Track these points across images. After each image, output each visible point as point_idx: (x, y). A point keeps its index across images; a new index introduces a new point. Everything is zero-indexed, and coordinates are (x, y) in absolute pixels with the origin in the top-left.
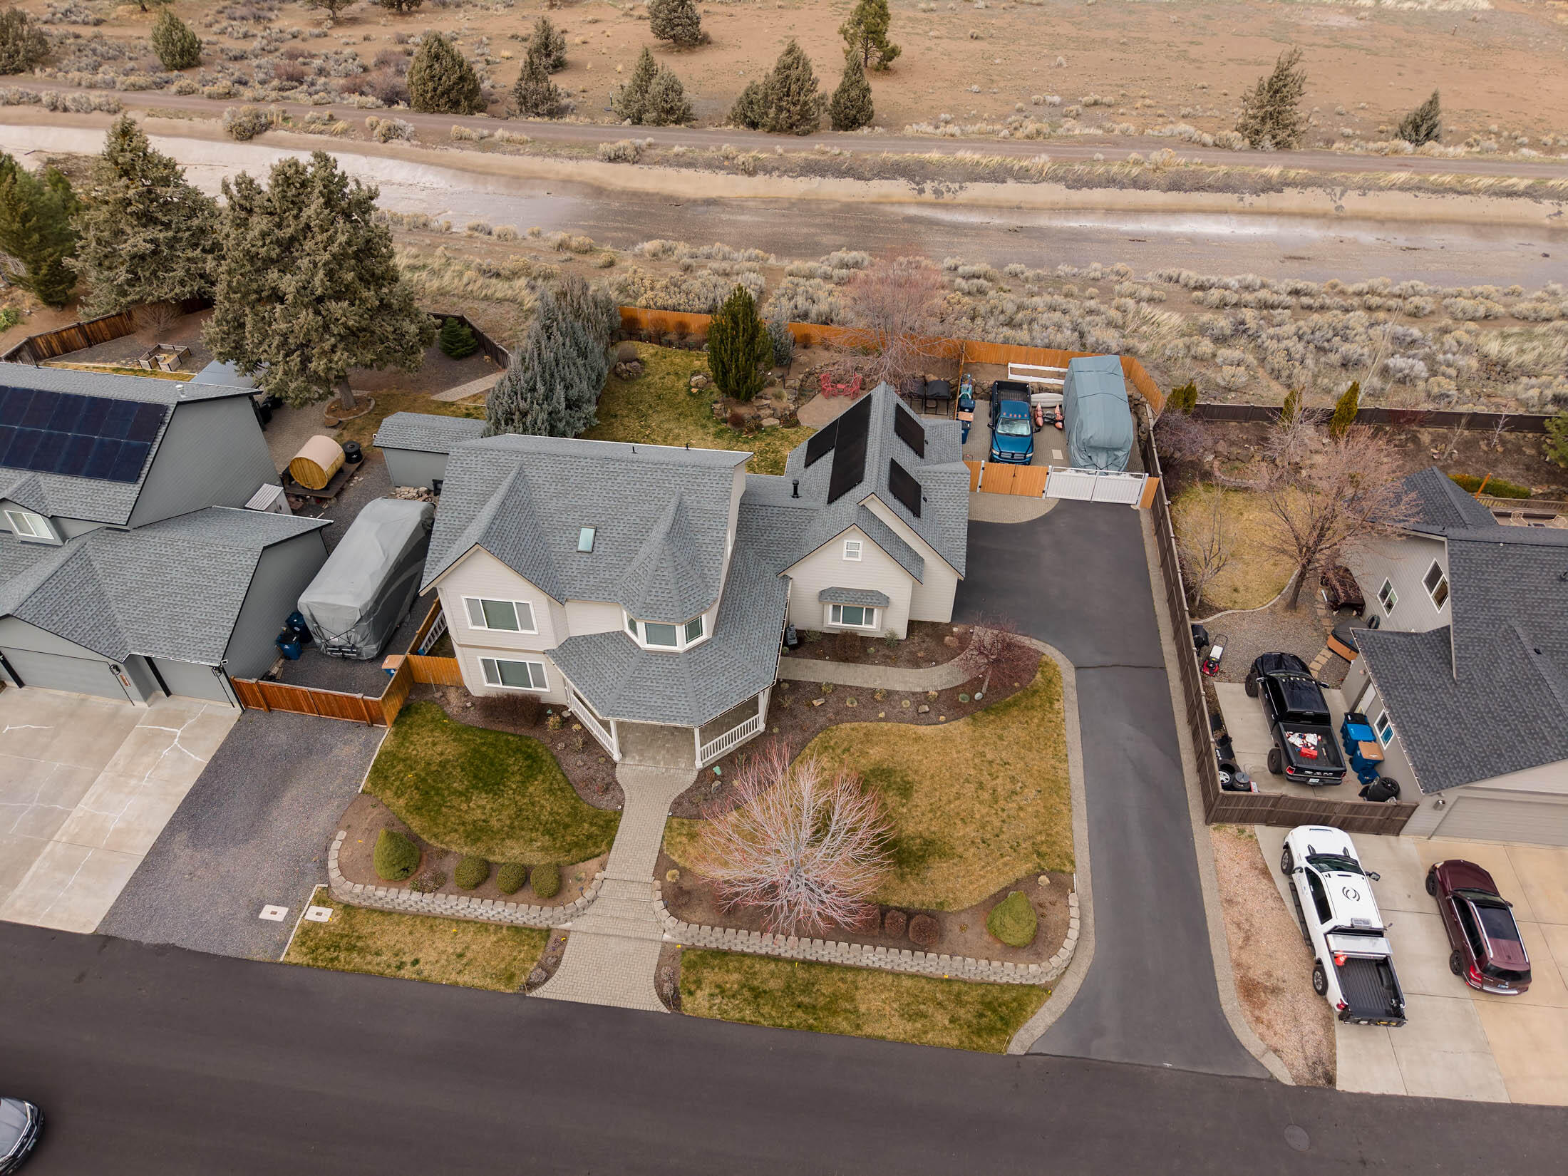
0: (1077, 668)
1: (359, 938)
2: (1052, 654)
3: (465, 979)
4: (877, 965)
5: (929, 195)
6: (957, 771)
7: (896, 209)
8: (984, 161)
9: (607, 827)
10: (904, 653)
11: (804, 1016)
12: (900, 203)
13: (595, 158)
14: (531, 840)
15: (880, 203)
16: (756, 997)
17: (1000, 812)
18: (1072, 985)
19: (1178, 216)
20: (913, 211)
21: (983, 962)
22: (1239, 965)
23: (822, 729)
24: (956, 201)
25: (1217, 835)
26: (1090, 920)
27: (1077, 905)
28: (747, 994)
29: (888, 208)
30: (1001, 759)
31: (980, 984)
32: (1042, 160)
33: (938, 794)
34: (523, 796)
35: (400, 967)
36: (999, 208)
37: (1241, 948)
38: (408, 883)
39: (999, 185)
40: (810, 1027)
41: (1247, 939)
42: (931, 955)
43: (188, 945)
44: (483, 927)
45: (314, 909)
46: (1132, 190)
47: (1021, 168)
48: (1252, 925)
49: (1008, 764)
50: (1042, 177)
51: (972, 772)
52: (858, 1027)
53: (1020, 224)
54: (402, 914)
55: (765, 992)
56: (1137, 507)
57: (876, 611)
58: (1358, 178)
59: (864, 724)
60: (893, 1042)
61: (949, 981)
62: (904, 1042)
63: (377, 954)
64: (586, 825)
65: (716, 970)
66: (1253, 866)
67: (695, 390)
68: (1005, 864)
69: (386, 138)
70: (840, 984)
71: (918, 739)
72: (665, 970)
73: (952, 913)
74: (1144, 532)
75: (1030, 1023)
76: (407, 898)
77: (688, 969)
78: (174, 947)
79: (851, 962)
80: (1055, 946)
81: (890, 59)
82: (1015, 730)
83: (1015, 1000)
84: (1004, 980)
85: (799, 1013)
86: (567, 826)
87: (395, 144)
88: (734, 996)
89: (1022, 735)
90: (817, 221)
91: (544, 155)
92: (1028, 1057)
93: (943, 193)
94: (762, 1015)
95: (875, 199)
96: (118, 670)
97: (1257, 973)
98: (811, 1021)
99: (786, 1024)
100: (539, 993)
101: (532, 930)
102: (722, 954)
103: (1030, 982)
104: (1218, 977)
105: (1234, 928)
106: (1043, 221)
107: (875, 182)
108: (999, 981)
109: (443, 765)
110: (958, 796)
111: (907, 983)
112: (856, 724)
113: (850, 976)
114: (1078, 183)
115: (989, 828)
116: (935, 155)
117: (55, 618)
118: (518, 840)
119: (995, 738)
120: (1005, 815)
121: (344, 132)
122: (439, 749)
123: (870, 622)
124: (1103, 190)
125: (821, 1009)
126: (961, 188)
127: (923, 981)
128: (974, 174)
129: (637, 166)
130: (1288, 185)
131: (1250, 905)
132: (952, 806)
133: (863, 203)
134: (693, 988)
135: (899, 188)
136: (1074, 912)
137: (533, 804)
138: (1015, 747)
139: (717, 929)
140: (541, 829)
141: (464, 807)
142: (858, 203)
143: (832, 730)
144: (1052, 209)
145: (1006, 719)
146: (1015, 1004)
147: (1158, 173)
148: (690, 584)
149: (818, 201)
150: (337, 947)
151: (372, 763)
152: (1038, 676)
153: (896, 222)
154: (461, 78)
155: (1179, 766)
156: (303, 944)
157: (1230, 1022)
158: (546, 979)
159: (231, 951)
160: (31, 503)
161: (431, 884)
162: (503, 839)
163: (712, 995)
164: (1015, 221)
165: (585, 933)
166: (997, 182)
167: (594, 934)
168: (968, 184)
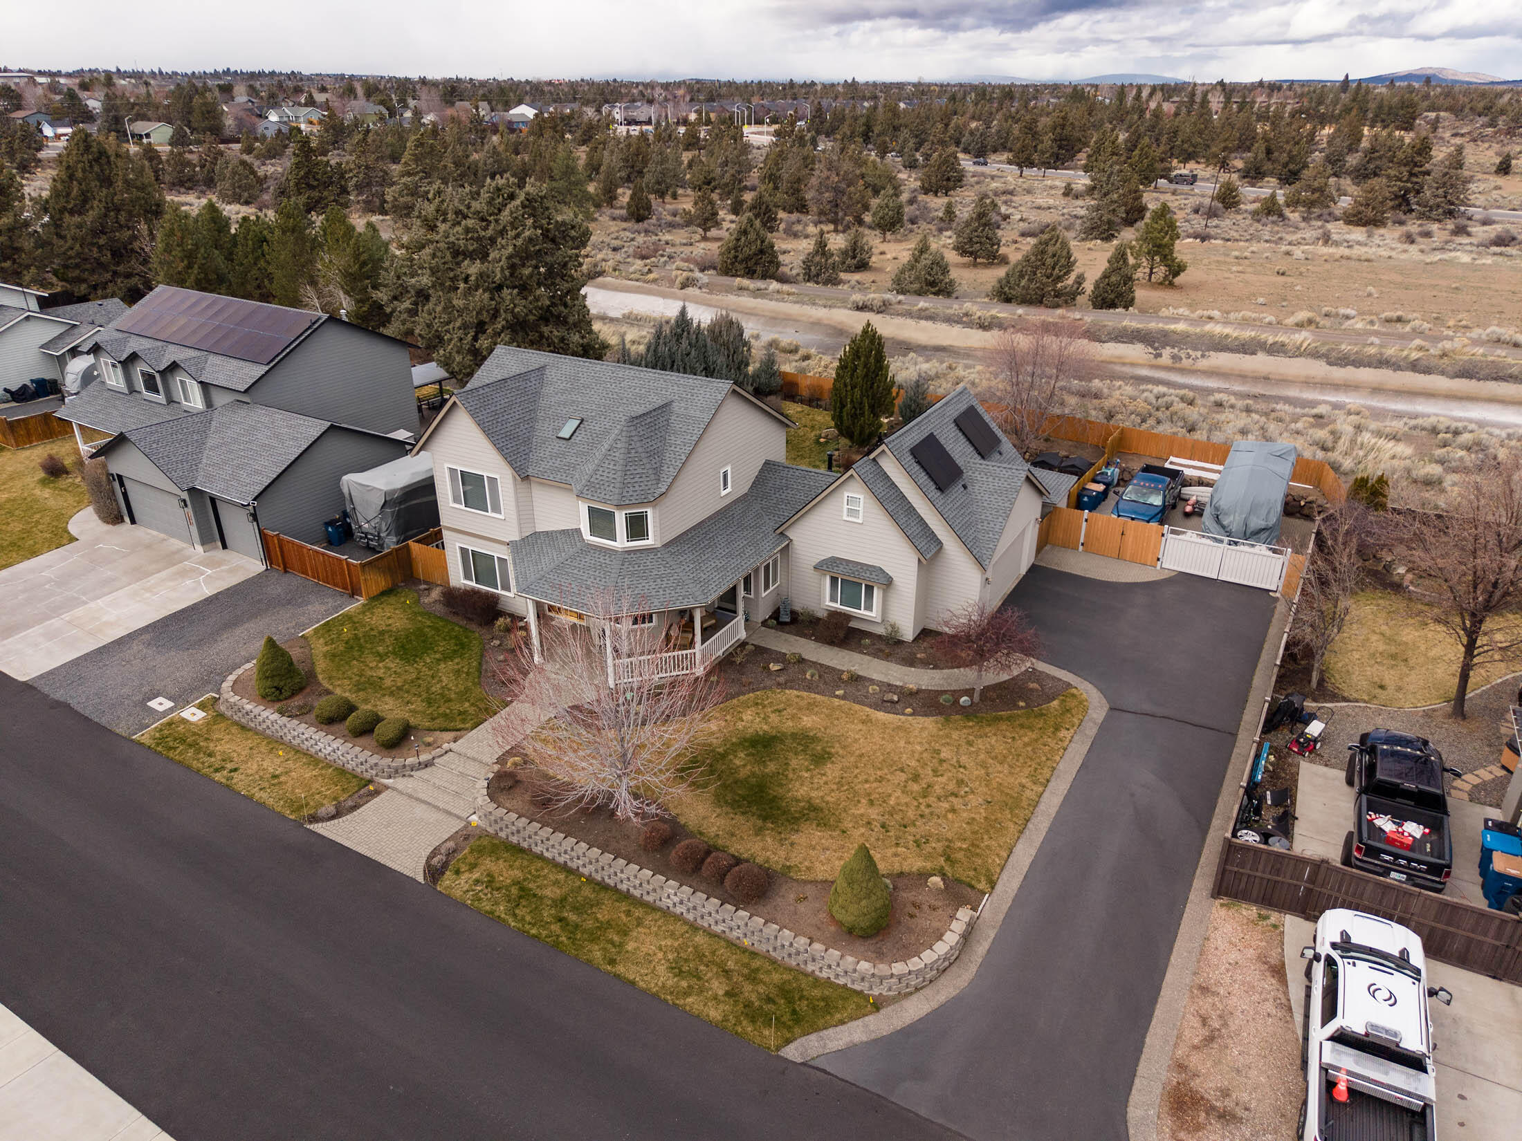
0: (1111, 709)
1: (207, 739)
2: (1087, 690)
3: (259, 795)
4: (678, 910)
5: (1165, 360)
6: (896, 758)
8: (1235, 335)
9: (485, 712)
10: (903, 652)
11: (559, 932)
12: (1133, 365)
13: (846, 307)
14: (408, 702)
15: (1111, 362)
16: (521, 897)
17: (922, 807)
18: (915, 1009)
19: (1463, 403)
20: (1144, 372)
21: (803, 941)
22: (1181, 1067)
23: (764, 688)
24: (1195, 367)
25: (1223, 912)
26: (981, 949)
27: (967, 919)
28: (514, 891)
30: (958, 761)
31: (790, 970)
32: (1303, 337)
33: (857, 771)
34: (430, 670)
35: (217, 770)
36: (1243, 377)
37: (1195, 1047)
38: (278, 705)
39: (1247, 357)
40: (556, 945)
41: (1210, 1039)
42: (742, 913)
43: (79, 708)
44: (313, 760)
45: (194, 710)
46: (1412, 374)
47: (1275, 343)
48: (1225, 1025)
49: (965, 767)
50: (1299, 352)
51: (913, 763)
52: (612, 962)
53: (1262, 392)
54: (257, 733)
55: (535, 895)
56: (1278, 595)
57: (876, 593)
59: (813, 695)
60: (644, 992)
61: (754, 954)
62: (655, 996)
63: (210, 755)
64: (467, 704)
65: (501, 862)
66: (1262, 959)
67: (822, 440)
68: (896, 855)
69: (684, 286)
70: (623, 916)
71: (866, 721)
72: (451, 844)
73: (797, 880)
74: (1276, 616)
75: (830, 1032)
76: (269, 716)
77: (472, 851)
78: (67, 706)
79: (650, 899)
80: (908, 952)
81: (1176, 274)
82: (993, 741)
83: (823, 999)
84: (824, 975)
85: (556, 928)
86: (450, 700)
87: (690, 291)
88: (498, 889)
89: (1000, 748)
91: (803, 303)
92: (802, 1068)
93: (1181, 359)
94: (515, 915)
95: (1106, 359)
96: (186, 505)
97: (1207, 1086)
98: (563, 939)
99: (533, 931)
100: (318, 828)
101: (355, 776)
102: (517, 850)
103: (857, 987)
104: (1142, 1069)
105: (1196, 1022)
106: (1292, 392)
107: (1110, 345)
108: (817, 973)
109: (382, 633)
110: (880, 780)
111: (699, 939)
112: (805, 694)
113: (638, 912)
114: (1344, 361)
115: (898, 817)
116: (1181, 327)
117: (154, 446)
118: (397, 699)
119: (963, 742)
120: (927, 811)
121: (655, 281)
122: (390, 621)
123: (869, 607)
124: (1372, 370)
125: (584, 931)
126: (1203, 356)
127: (723, 943)
128: (1221, 345)
129: (880, 316)
131: (1233, 1001)
132: (867, 786)
133: (1092, 361)
134: (463, 868)
135: (1136, 352)
136: (958, 927)
137: (433, 677)
138: (982, 756)
139: (523, 819)
140: (425, 695)
141: (373, 664)
143: (774, 692)
145: (988, 729)
146: (822, 1004)
147: (1445, 360)
148: (640, 471)
150: (183, 741)
151: (328, 620)
152: (1055, 703)
154: (762, 252)
155: (1204, 829)
156: (161, 730)
157: (1131, 1131)
158: (333, 817)
159: (104, 721)
160: (192, 370)
161: (295, 712)
162: (385, 695)
163: (477, 882)
165: (401, 793)
166: (1245, 353)
167: (410, 796)
168: (1212, 353)
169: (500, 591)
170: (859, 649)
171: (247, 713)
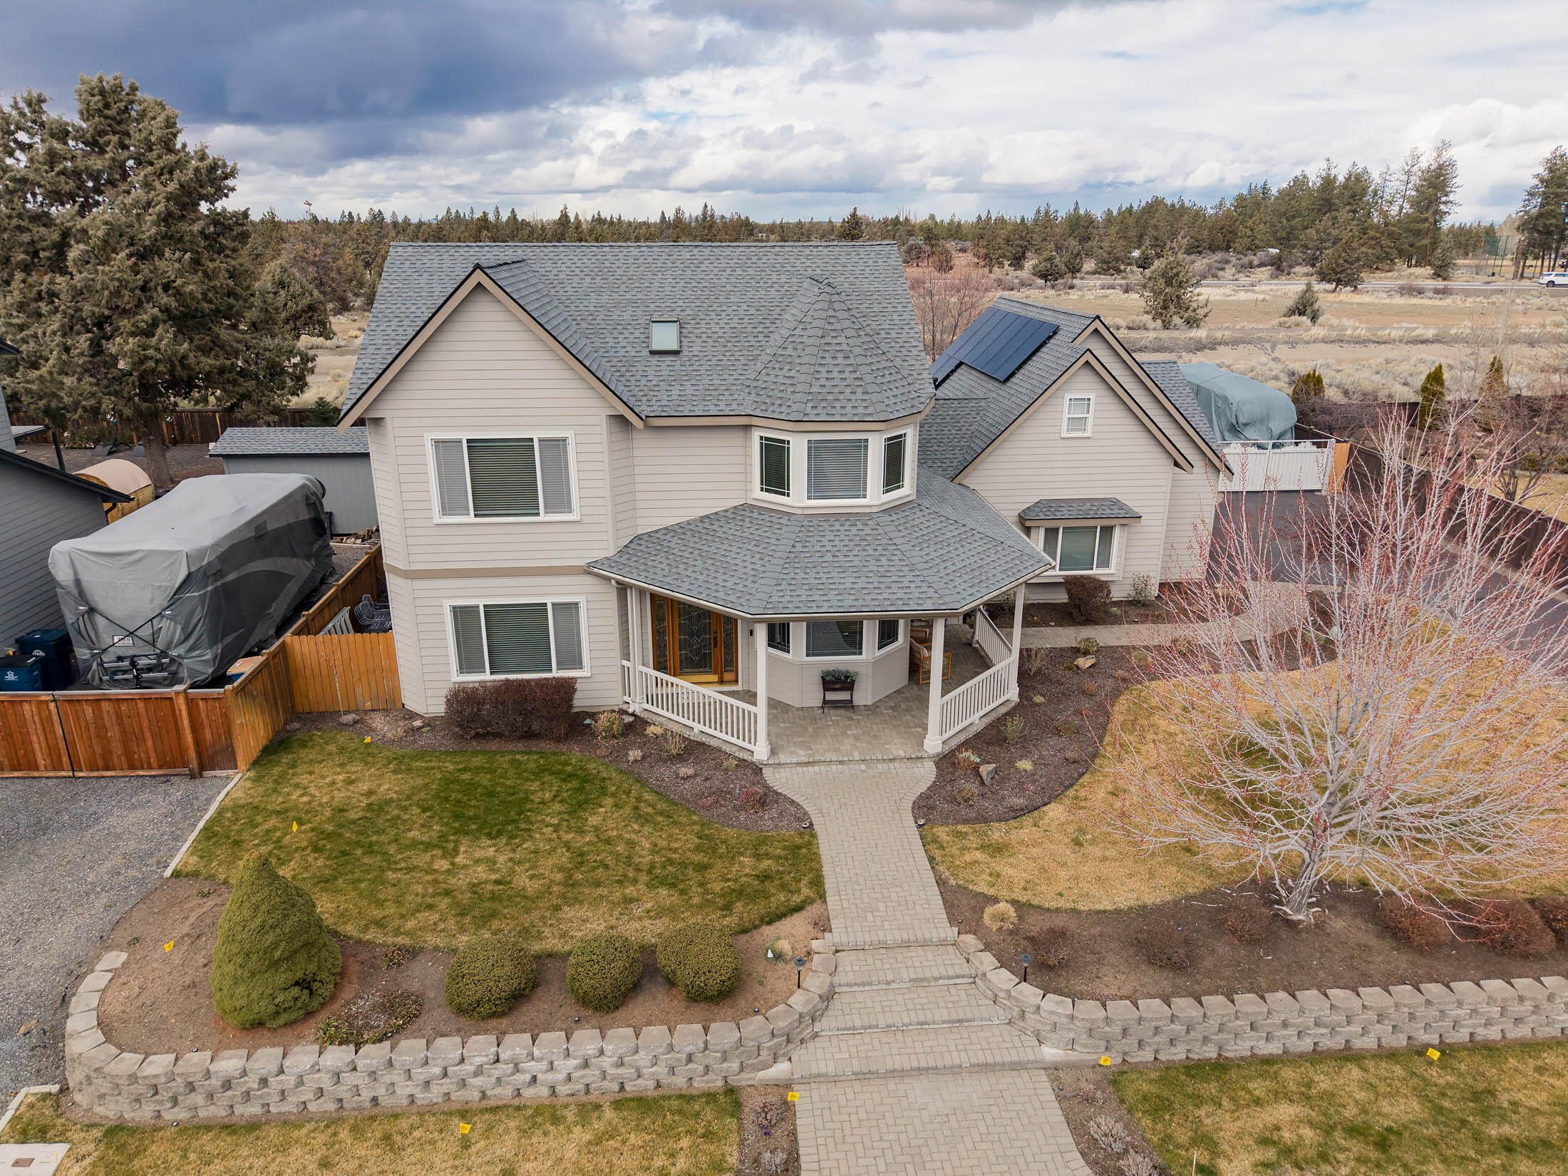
9: (796, 858)
14: (628, 901)
16: (1382, 1148)
23: (1120, 690)
28: (1352, 1145)
34: (581, 832)
38: (311, 1029)
44: (543, 1112)
54: (292, 1121)
55: (1393, 1132)
56: (1324, 493)
57: (1117, 533)
64: (746, 860)
65: (1229, 1106)
70: (1551, 1081)
72: (1101, 1127)
77: (1154, 1116)
86: (702, 868)
88: (1324, 1158)
101: (686, 1097)
102: (1214, 1068)
109: (376, 808)
113: (1556, 1062)
118: (593, 904)
122: (362, 786)
123: (1105, 563)
130: (1220, 344)
137: (607, 842)
141: (443, 865)
143: (1138, 691)
151: (201, 825)
161: (380, 1021)
162: (557, 908)
165: (833, 1080)
167: (861, 1077)
169: (555, 673)
170: (1116, 620)
171: (227, 1085)
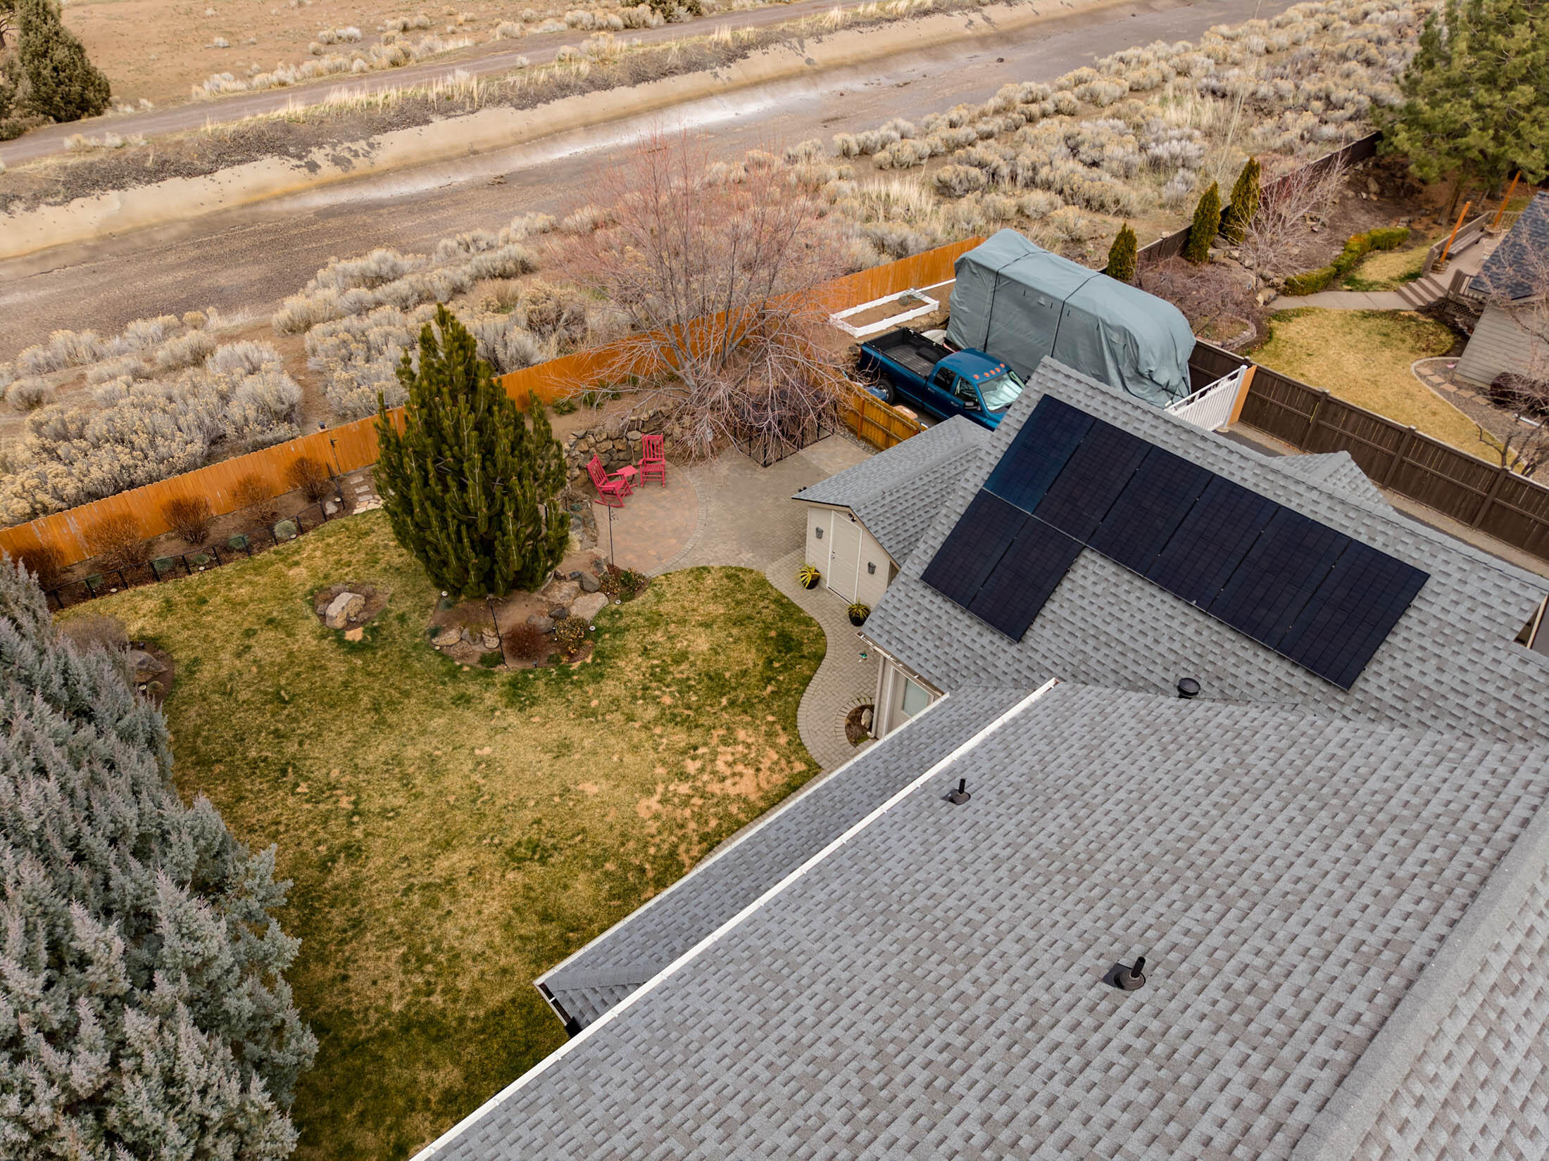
5: (329, 170)
7: (288, 205)
8: (380, 98)
12: (292, 194)
15: (257, 203)
19: (669, 112)
20: (322, 200)
24: (377, 169)
29: (276, 207)
36: (446, 160)
39: (424, 128)
46: (597, 93)
47: (439, 97)
50: (476, 103)
53: (496, 173)
58: (803, 24)
67: (355, 635)
90: (171, 259)
93: (349, 161)
95: (243, 199)
106: (520, 161)
107: (223, 174)
114: (528, 99)
116: (294, 109)
124: (562, 101)
126: (371, 146)
128: (377, 122)
130: (748, 47)
133: (227, 211)
135: (276, 172)
142: (218, 213)
144: (520, 142)
147: (609, 65)
149: (140, 231)
153: (310, 222)
164: (486, 172)
166: (418, 124)
168: (377, 138)
